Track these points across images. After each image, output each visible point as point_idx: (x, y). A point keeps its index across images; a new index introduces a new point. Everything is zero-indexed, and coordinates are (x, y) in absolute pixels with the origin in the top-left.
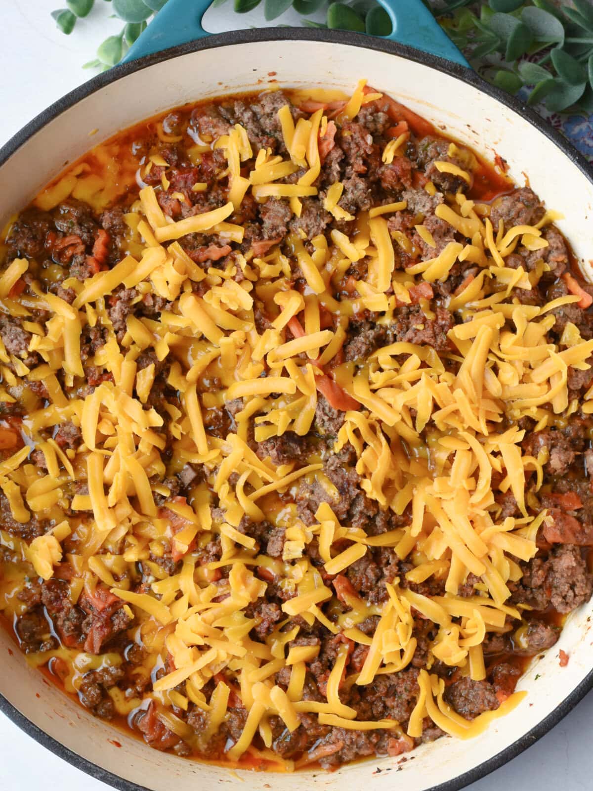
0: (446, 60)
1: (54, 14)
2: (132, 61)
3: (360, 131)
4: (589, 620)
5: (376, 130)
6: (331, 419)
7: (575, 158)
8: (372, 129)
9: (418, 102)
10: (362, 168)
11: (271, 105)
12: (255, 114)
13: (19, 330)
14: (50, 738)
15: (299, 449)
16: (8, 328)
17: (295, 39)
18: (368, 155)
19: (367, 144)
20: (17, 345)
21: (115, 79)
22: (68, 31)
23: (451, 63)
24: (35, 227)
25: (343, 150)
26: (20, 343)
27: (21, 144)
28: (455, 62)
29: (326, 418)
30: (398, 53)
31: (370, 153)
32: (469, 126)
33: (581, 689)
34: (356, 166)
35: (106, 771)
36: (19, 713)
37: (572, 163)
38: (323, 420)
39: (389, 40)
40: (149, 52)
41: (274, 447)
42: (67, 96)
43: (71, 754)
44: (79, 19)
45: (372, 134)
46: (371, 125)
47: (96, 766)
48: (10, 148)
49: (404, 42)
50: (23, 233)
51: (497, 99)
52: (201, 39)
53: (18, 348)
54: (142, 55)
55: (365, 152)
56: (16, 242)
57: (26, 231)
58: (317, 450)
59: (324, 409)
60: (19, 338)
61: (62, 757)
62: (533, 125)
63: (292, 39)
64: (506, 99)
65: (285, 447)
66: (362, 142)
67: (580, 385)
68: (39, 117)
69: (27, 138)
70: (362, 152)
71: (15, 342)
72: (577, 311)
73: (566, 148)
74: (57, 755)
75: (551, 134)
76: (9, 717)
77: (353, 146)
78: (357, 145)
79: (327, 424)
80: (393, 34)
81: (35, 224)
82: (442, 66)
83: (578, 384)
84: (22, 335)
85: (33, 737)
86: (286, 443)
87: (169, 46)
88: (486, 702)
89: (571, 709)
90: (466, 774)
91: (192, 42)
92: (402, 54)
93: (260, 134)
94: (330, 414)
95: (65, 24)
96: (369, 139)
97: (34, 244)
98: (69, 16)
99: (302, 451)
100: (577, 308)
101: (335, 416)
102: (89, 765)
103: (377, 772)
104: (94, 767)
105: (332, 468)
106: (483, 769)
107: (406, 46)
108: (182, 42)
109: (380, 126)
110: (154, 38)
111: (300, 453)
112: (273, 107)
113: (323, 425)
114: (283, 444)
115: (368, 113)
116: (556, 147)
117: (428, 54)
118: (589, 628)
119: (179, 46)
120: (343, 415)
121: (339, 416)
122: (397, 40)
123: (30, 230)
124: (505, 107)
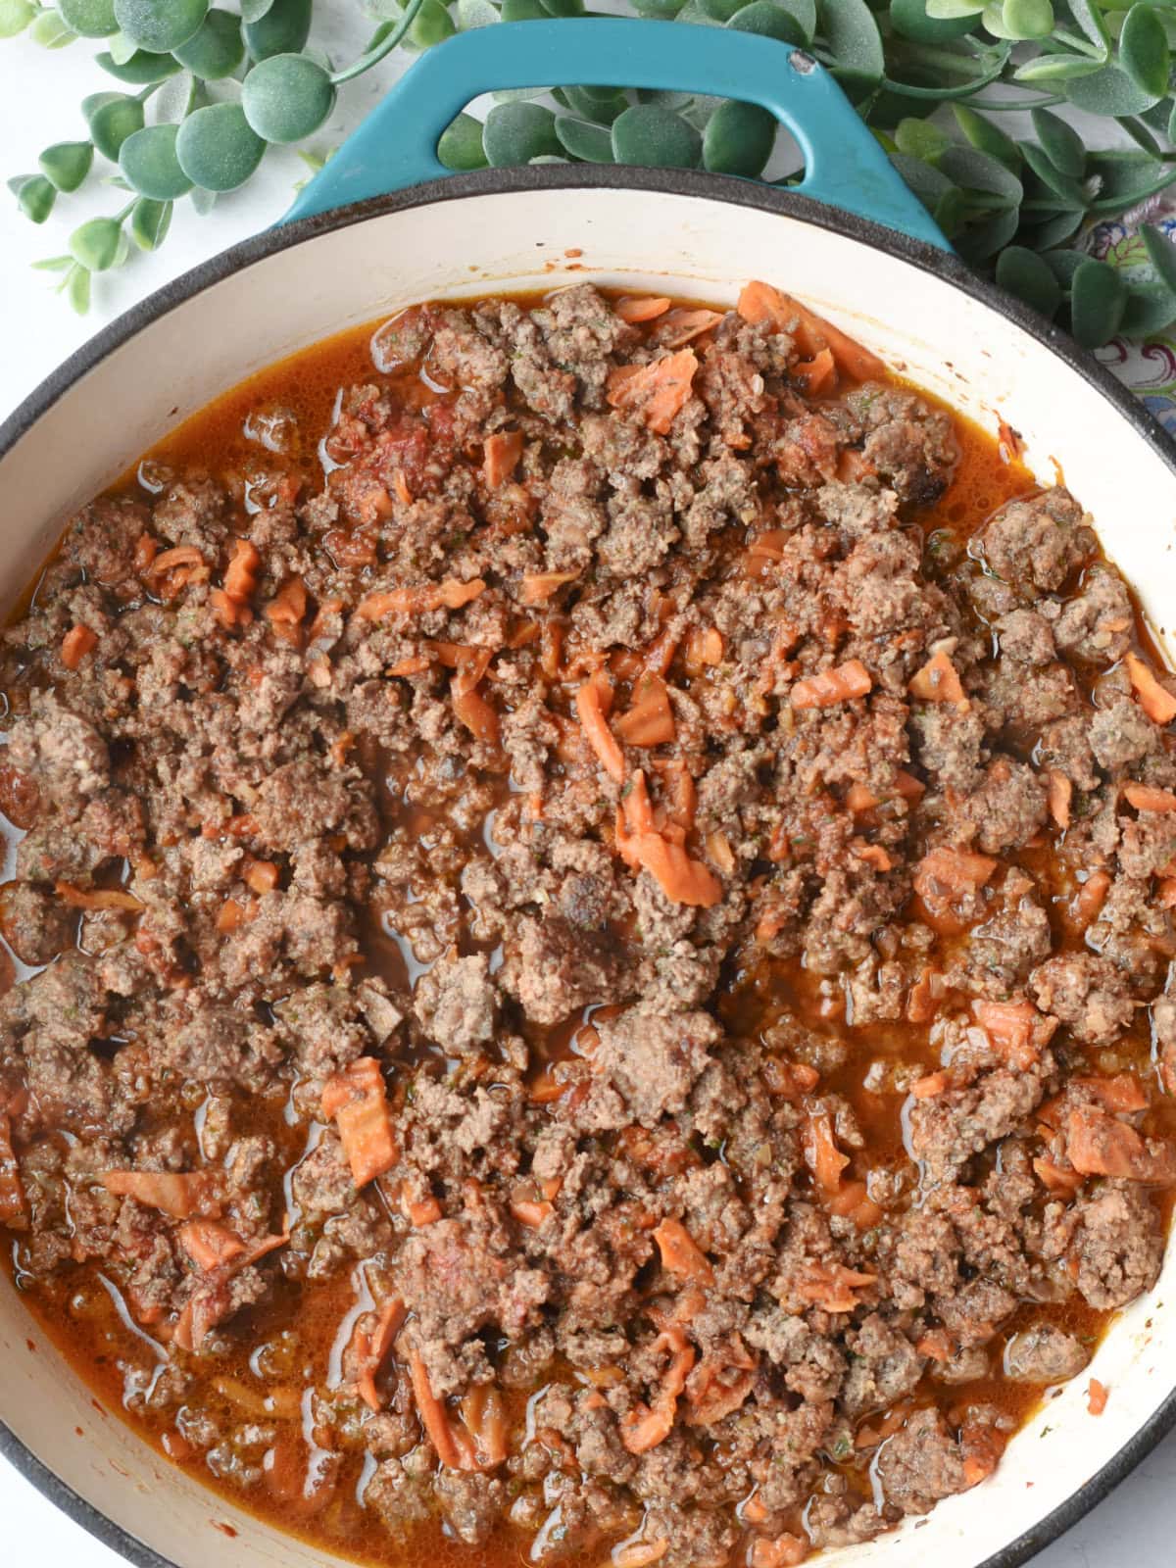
0: (905, 236)
1: (13, 184)
2: (302, 220)
3: (741, 367)
4: (1149, 1325)
5: (772, 367)
6: (668, 919)
7: (1149, 433)
8: (763, 366)
9: (855, 315)
10: (742, 440)
11: (570, 312)
12: (538, 329)
13: (75, 721)
14: (96, 1513)
15: (602, 975)
16: (56, 716)
17: (617, 187)
18: (753, 415)
19: (752, 392)
20: (69, 751)
21: (268, 253)
22: (39, 216)
23: (915, 242)
24: (114, 524)
25: (706, 403)
26: (76, 747)
27: (83, 372)
28: (922, 240)
29: (657, 916)
30: (816, 219)
31: (757, 411)
32: (949, 364)
34: (729, 435)
36: (39, 1462)
37: (1144, 442)
38: (652, 920)
39: (799, 195)
40: (335, 203)
41: (554, 970)
43: (135, 1545)
44: (60, 194)
45: (763, 374)
46: (760, 358)
49: (828, 199)
50: (92, 535)
51: (1002, 313)
52: (435, 180)
54: (321, 208)
55: (748, 408)
56: (75, 552)
57: (97, 532)
59: (654, 899)
60: (74, 737)
62: (1070, 364)
63: (611, 187)
64: (1018, 313)
65: (576, 972)
66: (743, 389)
69: (97, 361)
70: (742, 408)
71: (67, 744)
72: (1149, 730)
73: (1132, 413)
75: (1104, 384)
76: (20, 1469)
77: (726, 396)
78: (734, 394)
79: (658, 926)
80: (805, 183)
81: (117, 519)
82: (897, 247)
83: (1144, 868)
84: (80, 731)
86: (578, 964)
87: (374, 193)
88: (945, 1476)
91: (417, 186)
92: (824, 222)
93: (546, 365)
94: (666, 909)
95: (36, 203)
96: (758, 383)
97: (112, 558)
99: (609, 980)
100: (1148, 725)
101: (674, 914)
107: (830, 206)
108: (399, 186)
109: (778, 360)
110: (345, 176)
111: (604, 983)
112: (573, 315)
113: (651, 929)
114: (572, 963)
115: (757, 336)
116: (1113, 409)
118: (1149, 1340)
119: (394, 194)
120: (691, 911)
121: (682, 912)
122: (814, 194)
123: (106, 529)
124: (1017, 329)
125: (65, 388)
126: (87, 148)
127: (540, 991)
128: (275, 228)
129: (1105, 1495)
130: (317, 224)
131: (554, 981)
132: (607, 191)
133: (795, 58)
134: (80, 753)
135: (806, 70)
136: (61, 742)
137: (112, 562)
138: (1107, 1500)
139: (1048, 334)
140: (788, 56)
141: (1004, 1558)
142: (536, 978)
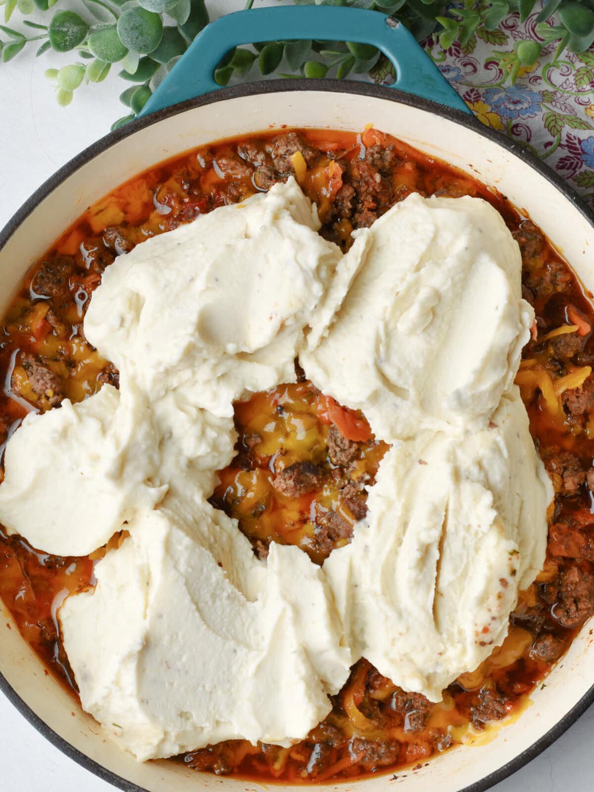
0: (448, 107)
2: (149, 115)
3: (369, 169)
4: (591, 633)
5: (384, 167)
6: (343, 450)
7: (572, 198)
8: (380, 166)
9: (423, 143)
10: (372, 205)
11: (285, 147)
12: (268, 156)
13: (45, 370)
14: (86, 757)
15: (315, 478)
16: (35, 368)
17: (304, 90)
18: (377, 193)
19: (375, 182)
20: (43, 385)
21: (133, 132)
23: (452, 110)
24: (59, 271)
25: (353, 187)
26: (46, 383)
28: (457, 109)
29: (338, 449)
30: (403, 101)
31: (379, 191)
32: (471, 166)
33: (585, 701)
34: (366, 203)
35: (138, 787)
36: (56, 734)
37: (570, 203)
38: (335, 451)
39: (394, 89)
40: (165, 105)
41: (291, 477)
42: (88, 150)
43: (105, 771)
45: (380, 171)
46: (378, 163)
47: (129, 782)
48: (34, 201)
49: (409, 90)
50: (48, 278)
51: (497, 143)
52: (215, 91)
53: (44, 388)
54: (157, 109)
55: (374, 189)
56: (41, 287)
57: (51, 276)
58: (333, 478)
59: (335, 441)
60: (45, 378)
61: (97, 774)
62: (532, 167)
63: (301, 90)
65: (302, 477)
66: (371, 181)
67: (582, 410)
69: (51, 190)
70: (371, 189)
71: (41, 382)
72: (578, 339)
73: (564, 189)
74: (93, 772)
77: (362, 184)
78: (367, 183)
79: (339, 454)
80: (397, 83)
81: (59, 268)
83: (581, 410)
84: (48, 375)
86: (302, 473)
87: (184, 100)
88: (495, 712)
89: (575, 721)
91: (205, 95)
92: (407, 102)
93: (273, 176)
94: (342, 446)
96: (378, 178)
97: (58, 287)
99: (318, 480)
100: (577, 337)
101: (346, 448)
102: (123, 782)
103: (394, 779)
104: (127, 784)
105: (349, 496)
106: (493, 778)
107: (410, 94)
108: (196, 95)
109: (387, 164)
110: (169, 92)
111: (316, 482)
112: (286, 149)
113: (335, 456)
114: (300, 473)
115: (375, 152)
116: (555, 188)
117: (431, 101)
118: (591, 641)
119: (193, 99)
120: (355, 446)
121: (350, 447)
122: (402, 88)
123: (54, 275)
124: (505, 150)
127: (284, 487)
130: (156, 117)
131: (291, 483)
133: (389, 21)
134: (48, 386)
135: (394, 26)
136: (38, 381)
137: (60, 290)
139: (521, 152)
140: (385, 20)
142: (282, 481)
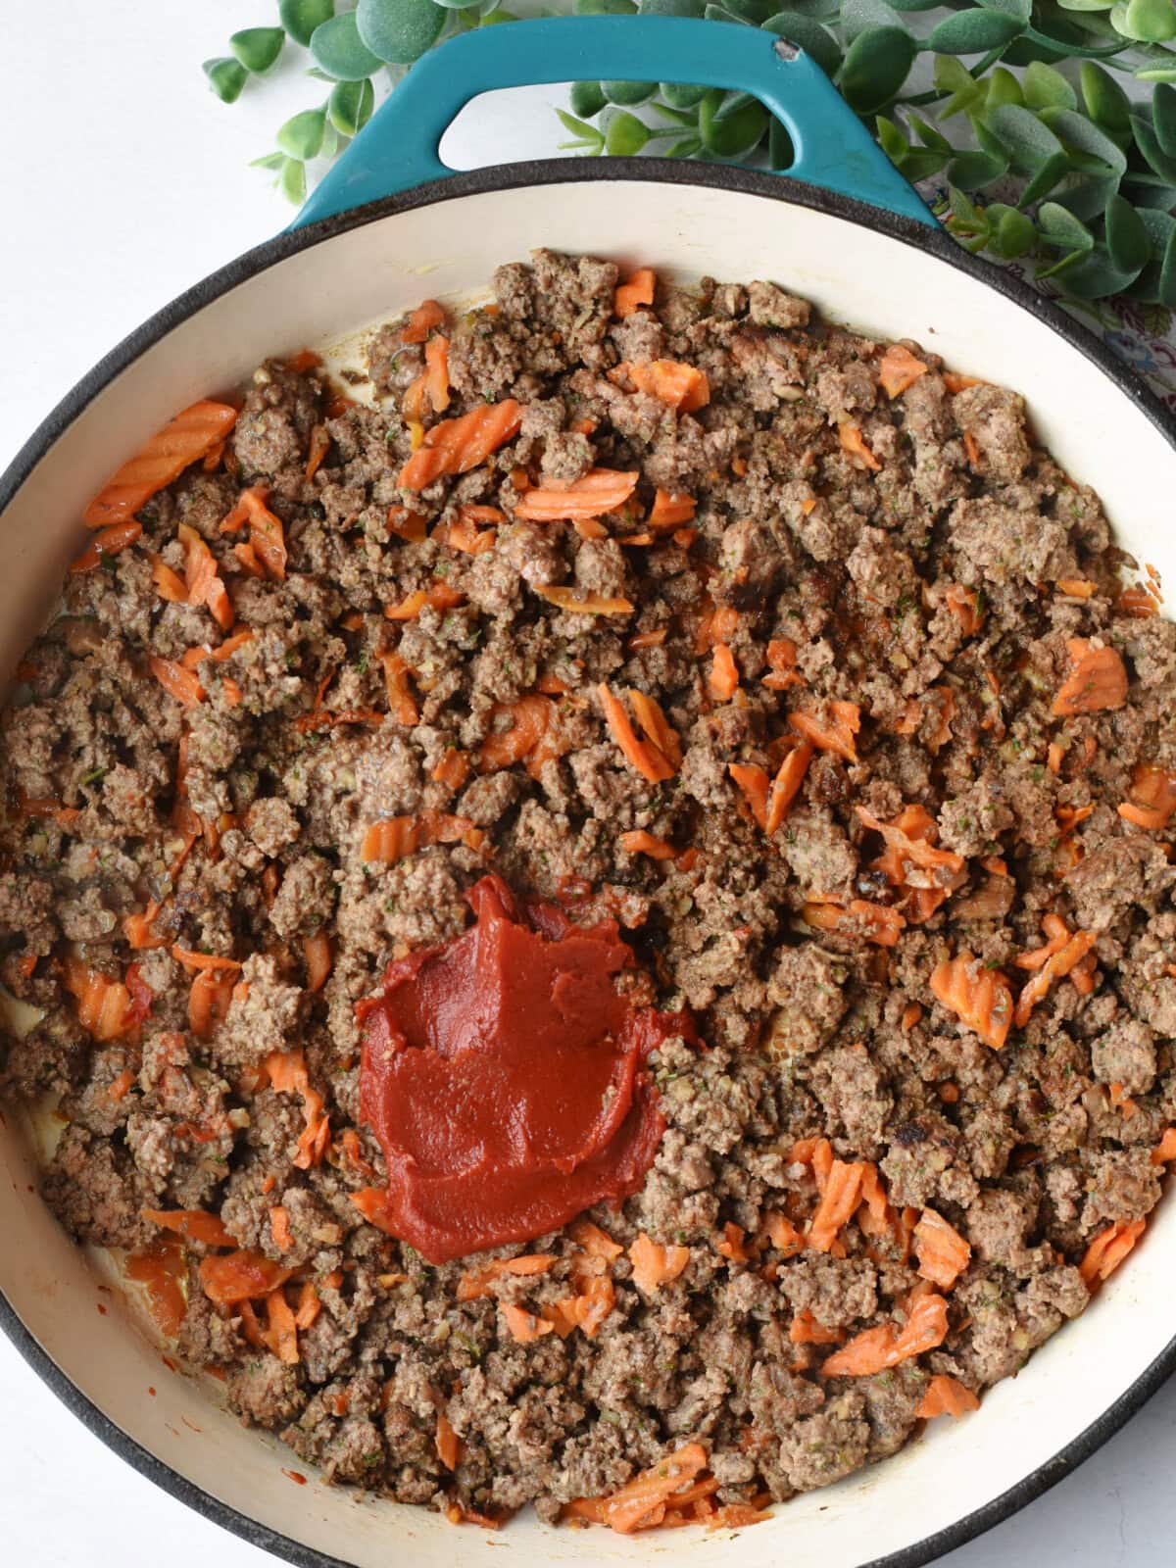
0: (894, 214)
1: (206, 66)
14: (173, 1474)
21: (279, 258)
22: (229, 96)
23: (903, 219)
27: (107, 382)
28: (910, 217)
30: (805, 201)
36: (116, 1428)
39: (788, 178)
40: (341, 208)
44: (252, 75)
47: (257, 1524)
49: (817, 181)
52: (439, 180)
54: (327, 213)
61: (197, 1509)
62: (1057, 331)
64: (1005, 283)
68: (141, 331)
69: (119, 371)
73: (1118, 375)
75: (1089, 349)
76: (99, 1435)
80: (794, 168)
82: (886, 225)
85: (141, 1471)
90: (940, 1534)
91: (421, 187)
92: (813, 204)
95: (225, 83)
98: (233, 69)
102: (245, 1523)
107: (819, 188)
108: (403, 187)
110: (351, 180)
117: (861, 203)
119: (399, 194)
122: (804, 177)
125: (91, 398)
126: (279, 34)
128: (285, 234)
129: (1133, 1413)
130: (325, 229)
132: (604, 183)
133: (780, 45)
135: (790, 57)
138: (1135, 1418)
140: (773, 44)
141: (1039, 1478)
